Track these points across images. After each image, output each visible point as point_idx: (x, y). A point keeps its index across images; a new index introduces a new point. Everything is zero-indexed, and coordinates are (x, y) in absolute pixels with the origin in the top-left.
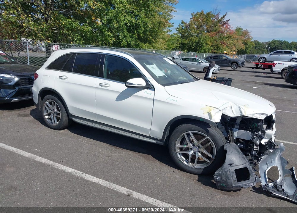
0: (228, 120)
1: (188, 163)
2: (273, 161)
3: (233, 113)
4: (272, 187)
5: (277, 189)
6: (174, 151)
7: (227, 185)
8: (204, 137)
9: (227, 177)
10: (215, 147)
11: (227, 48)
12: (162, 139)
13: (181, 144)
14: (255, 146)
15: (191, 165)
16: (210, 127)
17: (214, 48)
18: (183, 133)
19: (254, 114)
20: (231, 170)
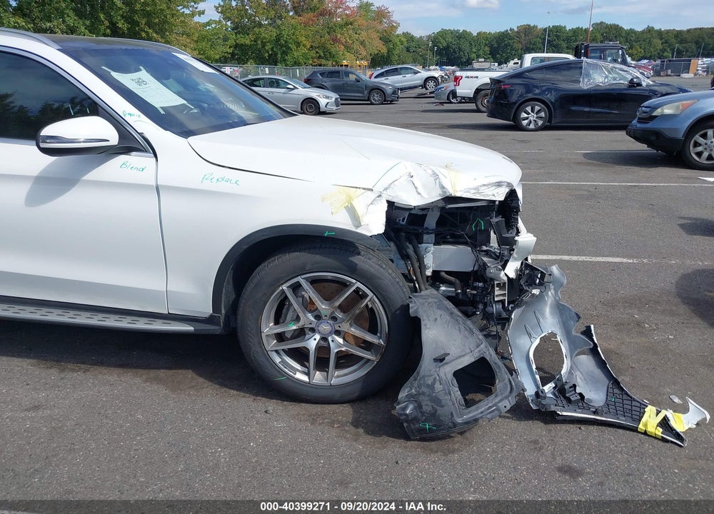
0: (403, 220)
1: (308, 374)
2: (541, 319)
3: (419, 194)
4: (554, 394)
5: (565, 397)
6: (259, 350)
7: (439, 424)
8: (345, 285)
9: (436, 401)
10: (381, 308)
11: (346, 53)
12: (211, 316)
13: (277, 322)
14: (497, 289)
15: (318, 377)
16: (359, 254)
17: (317, 52)
18: (279, 286)
19: (477, 188)
20: (444, 377)
